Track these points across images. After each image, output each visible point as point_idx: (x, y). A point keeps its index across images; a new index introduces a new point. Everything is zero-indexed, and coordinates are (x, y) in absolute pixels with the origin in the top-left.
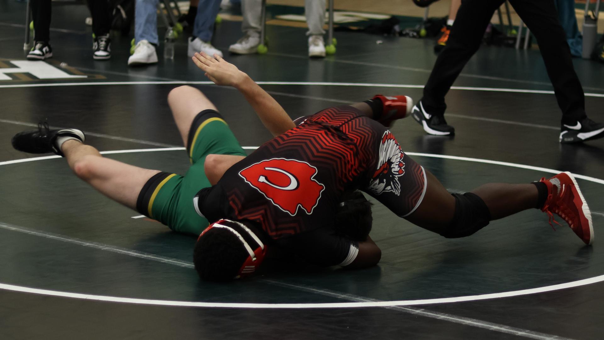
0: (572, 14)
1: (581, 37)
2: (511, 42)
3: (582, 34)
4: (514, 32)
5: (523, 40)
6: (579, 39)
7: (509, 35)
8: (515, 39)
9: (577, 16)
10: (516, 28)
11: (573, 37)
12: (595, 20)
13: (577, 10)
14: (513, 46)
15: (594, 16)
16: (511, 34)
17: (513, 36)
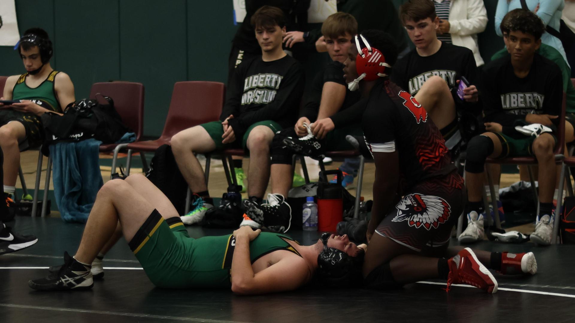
0: (97, 172)
2: (25, 209)
4: (29, 196)
5: (39, 206)
7: (22, 201)
8: (30, 205)
9: (103, 174)
10: (31, 192)
13: (102, 167)
14: (28, 214)
15: (122, 174)
16: (25, 200)
17: (28, 202)
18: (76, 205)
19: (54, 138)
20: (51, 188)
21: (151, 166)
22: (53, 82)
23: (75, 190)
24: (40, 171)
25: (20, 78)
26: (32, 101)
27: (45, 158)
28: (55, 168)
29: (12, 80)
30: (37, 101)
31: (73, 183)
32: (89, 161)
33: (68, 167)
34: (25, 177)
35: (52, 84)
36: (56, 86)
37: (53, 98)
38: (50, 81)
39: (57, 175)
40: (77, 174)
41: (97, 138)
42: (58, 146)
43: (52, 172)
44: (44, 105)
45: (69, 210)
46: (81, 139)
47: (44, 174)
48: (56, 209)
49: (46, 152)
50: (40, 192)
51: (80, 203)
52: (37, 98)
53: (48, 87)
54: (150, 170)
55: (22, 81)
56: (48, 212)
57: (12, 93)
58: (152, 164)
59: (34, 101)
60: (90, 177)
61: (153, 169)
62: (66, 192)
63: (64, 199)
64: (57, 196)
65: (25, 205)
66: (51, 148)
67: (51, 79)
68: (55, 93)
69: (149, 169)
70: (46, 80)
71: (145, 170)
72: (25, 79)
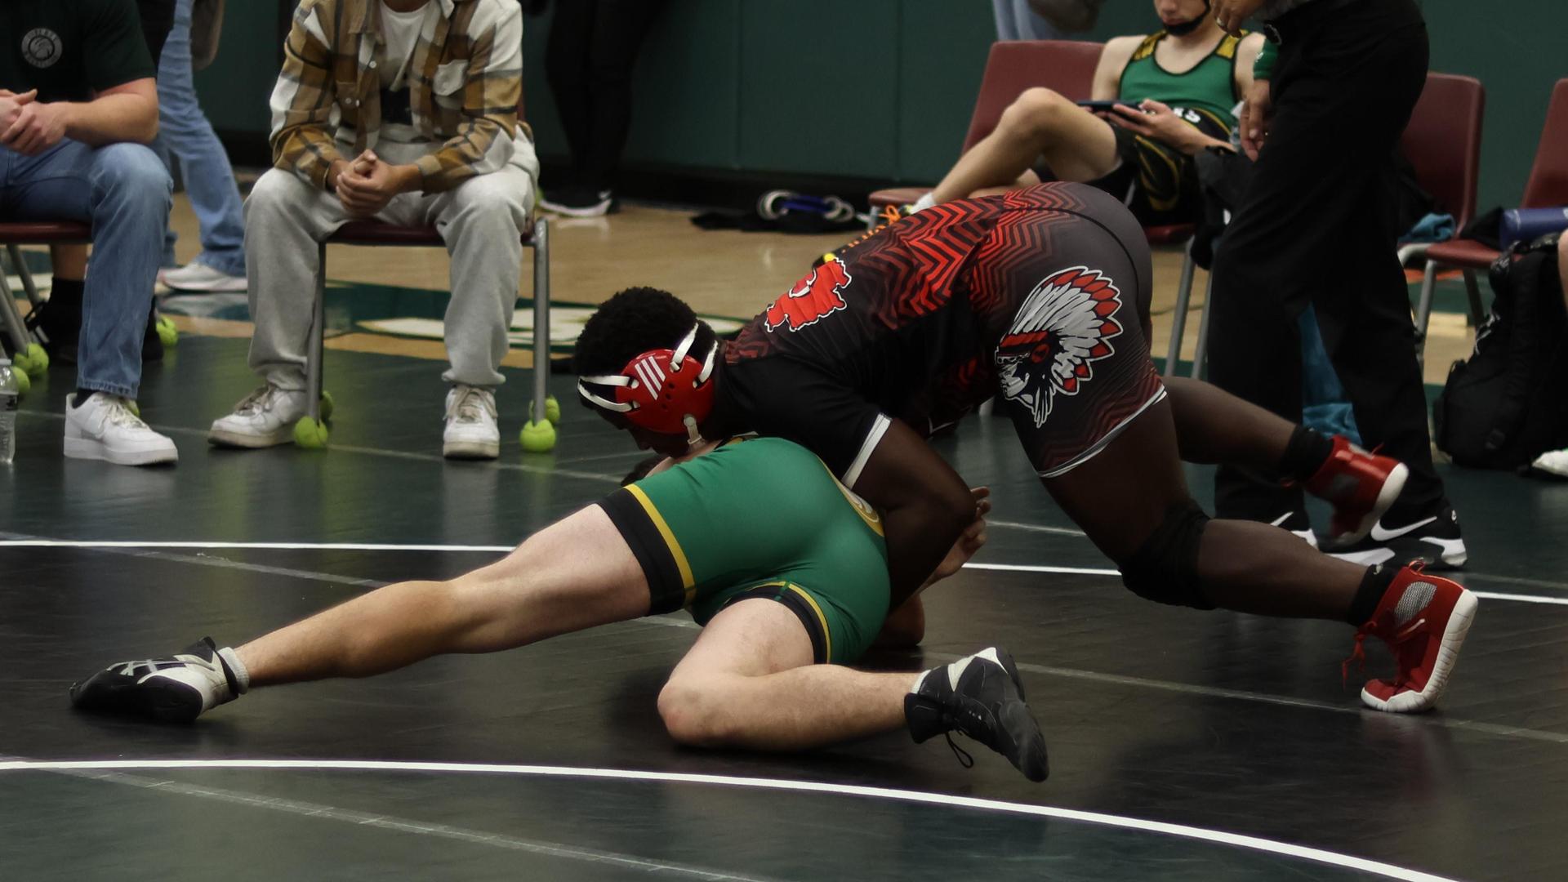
21: (1496, 308)
22: (1233, 61)
24: (1184, 308)
25: (1143, 46)
26: (1172, 110)
29: (1119, 49)
30: (1185, 112)
35: (1227, 65)
36: (1240, 70)
38: (1224, 58)
44: (1205, 125)
50: (1182, 368)
52: (1187, 104)
53: (1215, 75)
54: (1492, 319)
55: (1148, 51)
57: (1119, 86)
59: (1178, 112)
61: (1499, 318)
67: (1226, 50)
68: (1234, 90)
69: (1488, 318)
70: (1214, 54)
71: (1476, 320)
72: (1155, 47)
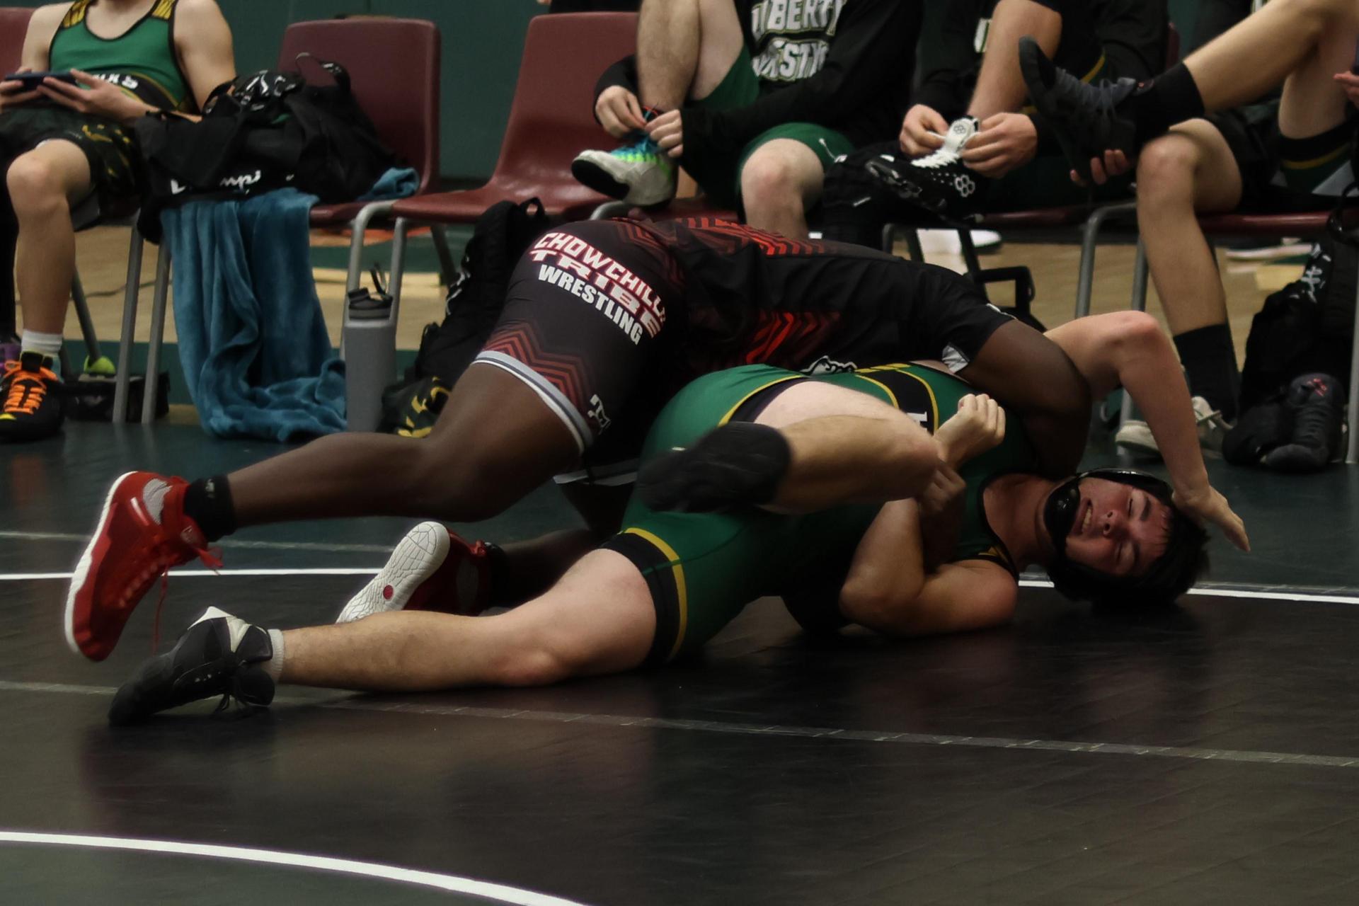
0: (304, 288)
1: (339, 367)
2: (96, 400)
3: (343, 357)
4: (104, 363)
5: (135, 390)
6: (333, 376)
7: (84, 378)
8: (107, 390)
9: (322, 292)
10: (110, 349)
11: (314, 371)
12: (387, 305)
13: (318, 273)
14: (102, 414)
15: (380, 290)
16: (93, 374)
17: (100, 378)
18: (245, 387)
19: (175, 188)
20: (170, 336)
21: (465, 266)
22: (171, 21)
23: (240, 340)
24: (134, 286)
25: (71, 12)
26: (107, 77)
27: (150, 250)
28: (181, 278)
29: (47, 18)
30: (122, 79)
31: (232, 321)
32: (280, 256)
33: (217, 275)
34: (92, 305)
35: (166, 26)
36: (180, 31)
37: (169, 68)
38: (162, 19)
39: (187, 298)
40: (245, 293)
41: (304, 188)
42: (187, 212)
43: (170, 288)
44: (144, 91)
45: (223, 401)
46: (256, 189)
47: (146, 297)
48: (186, 399)
49: (151, 231)
50: (137, 351)
51: (255, 378)
52: (122, 70)
53: (153, 37)
54: (462, 278)
55: (77, 18)
56: (161, 409)
57: (48, 56)
58: (468, 260)
59: (114, 78)
60: (283, 301)
61: (469, 276)
62: (213, 350)
63: (206, 369)
64: (186, 361)
65: (92, 389)
66: (168, 218)
67: (163, 11)
68: (174, 52)
69: (459, 276)
70: (149, 15)
71: (447, 279)
72: (86, 12)
